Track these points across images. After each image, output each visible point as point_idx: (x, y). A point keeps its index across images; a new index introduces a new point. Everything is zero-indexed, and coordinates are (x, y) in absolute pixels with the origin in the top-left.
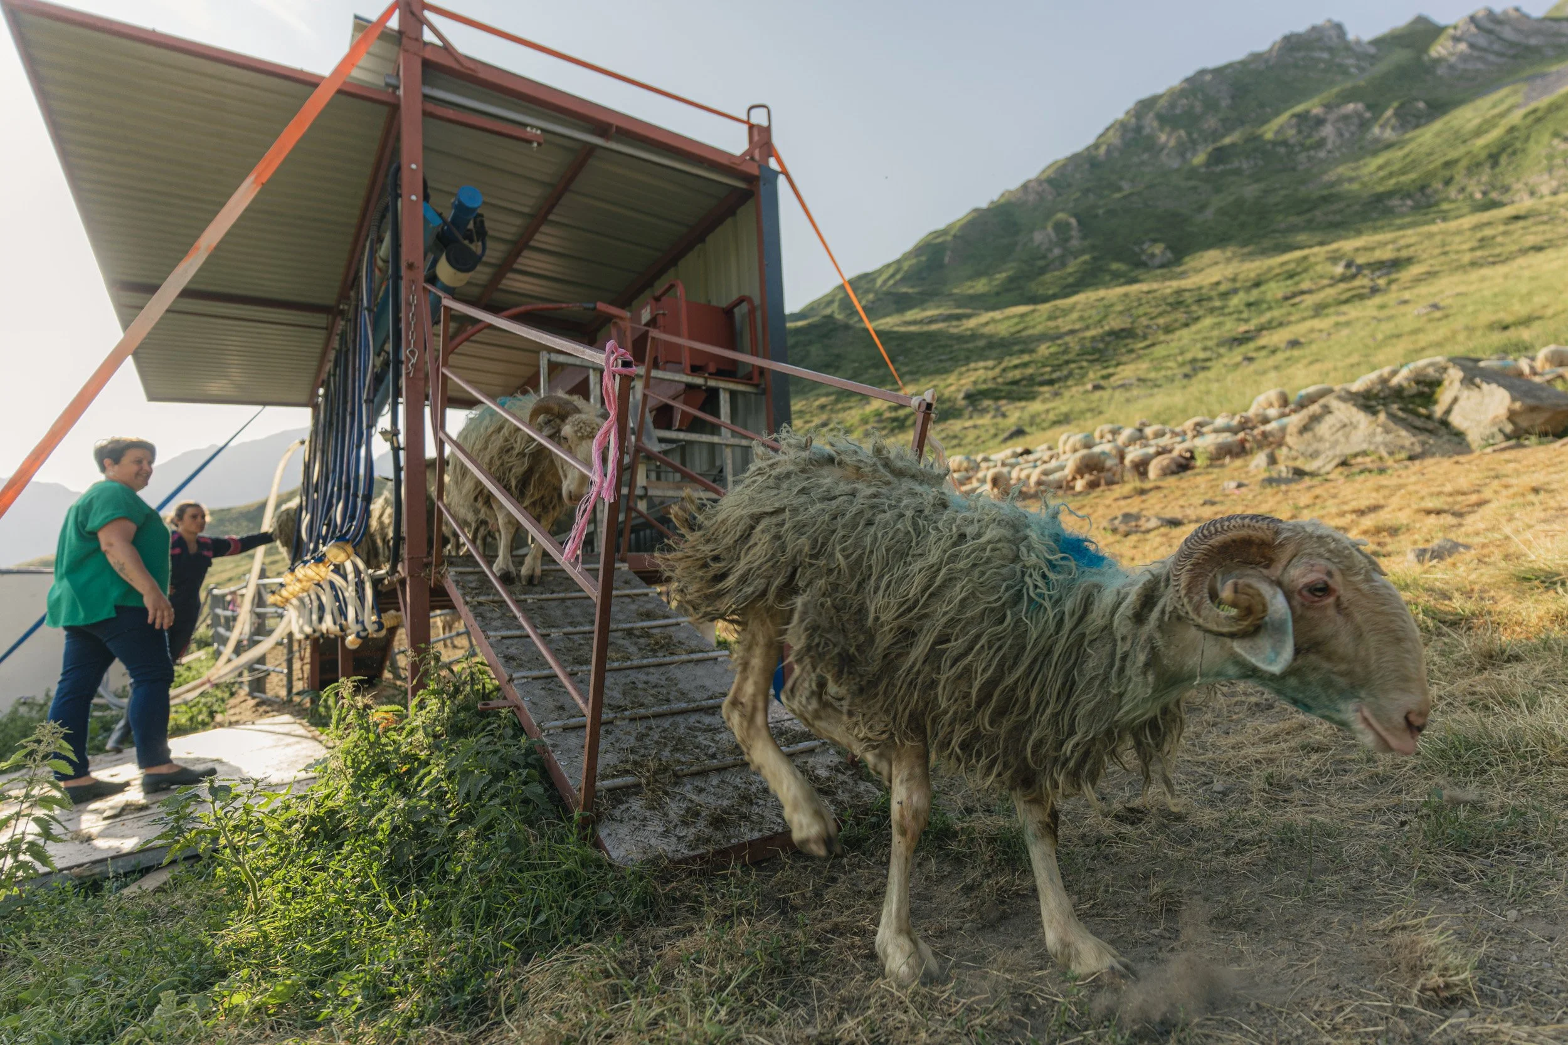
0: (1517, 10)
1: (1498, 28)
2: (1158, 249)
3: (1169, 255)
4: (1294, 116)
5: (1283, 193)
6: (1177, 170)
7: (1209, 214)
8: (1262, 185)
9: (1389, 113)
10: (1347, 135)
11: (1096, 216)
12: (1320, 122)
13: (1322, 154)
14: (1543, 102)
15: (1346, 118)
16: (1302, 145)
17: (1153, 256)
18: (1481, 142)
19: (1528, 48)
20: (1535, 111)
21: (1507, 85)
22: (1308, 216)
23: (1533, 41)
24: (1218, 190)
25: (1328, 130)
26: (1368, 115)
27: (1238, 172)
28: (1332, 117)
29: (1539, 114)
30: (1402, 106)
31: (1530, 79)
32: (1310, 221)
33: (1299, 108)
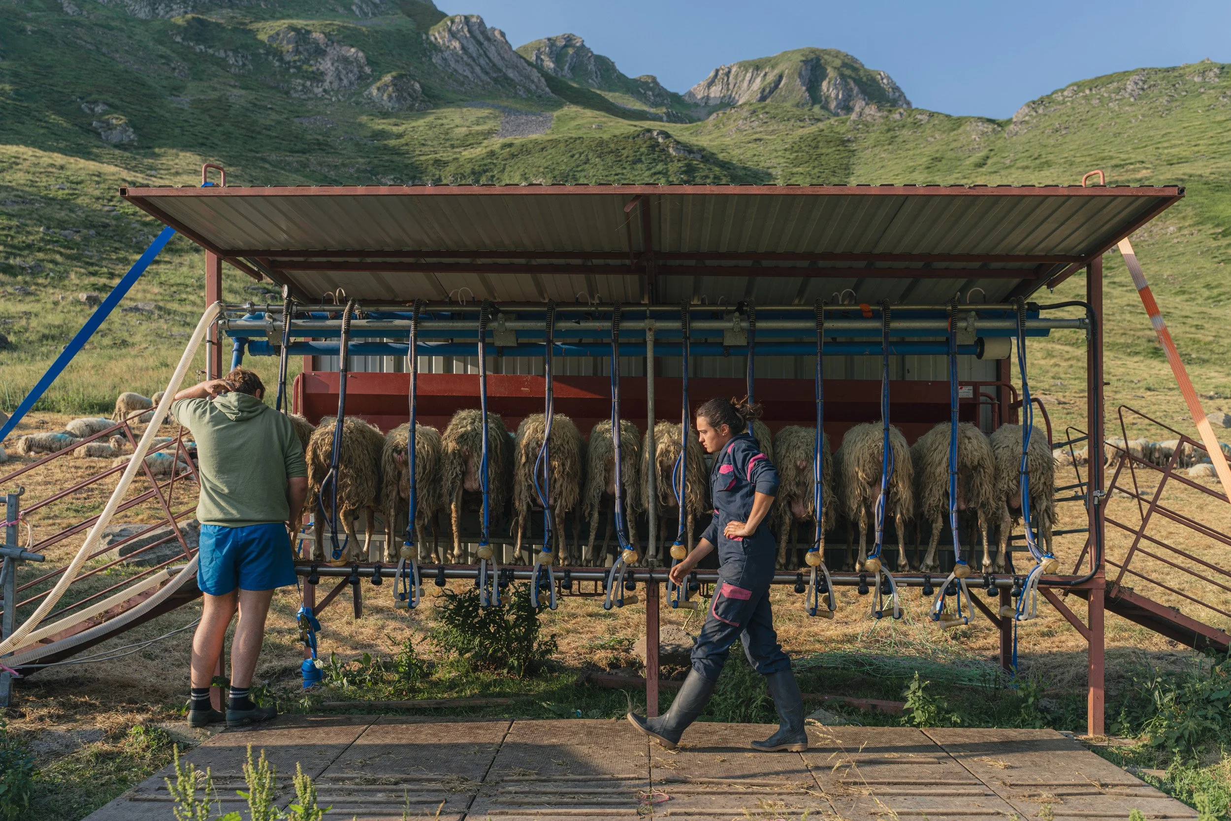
0: (503, 34)
1: (486, 43)
2: (118, 120)
3: (131, 134)
4: (292, 28)
5: (274, 116)
6: (144, 22)
7: (185, 100)
8: (251, 96)
9: (388, 78)
10: (345, 82)
11: (22, 31)
12: (319, 52)
13: (319, 91)
14: (518, 140)
15: (345, 60)
16: (299, 68)
17: (110, 127)
18: (467, 154)
19: (506, 78)
20: (510, 145)
21: (488, 106)
22: (303, 158)
23: (511, 74)
24: (198, 76)
25: (326, 65)
26: (368, 70)
27: (222, 63)
28: (332, 52)
29: (513, 150)
30: (401, 76)
31: (505, 110)
32: (305, 166)
33: (299, 23)
